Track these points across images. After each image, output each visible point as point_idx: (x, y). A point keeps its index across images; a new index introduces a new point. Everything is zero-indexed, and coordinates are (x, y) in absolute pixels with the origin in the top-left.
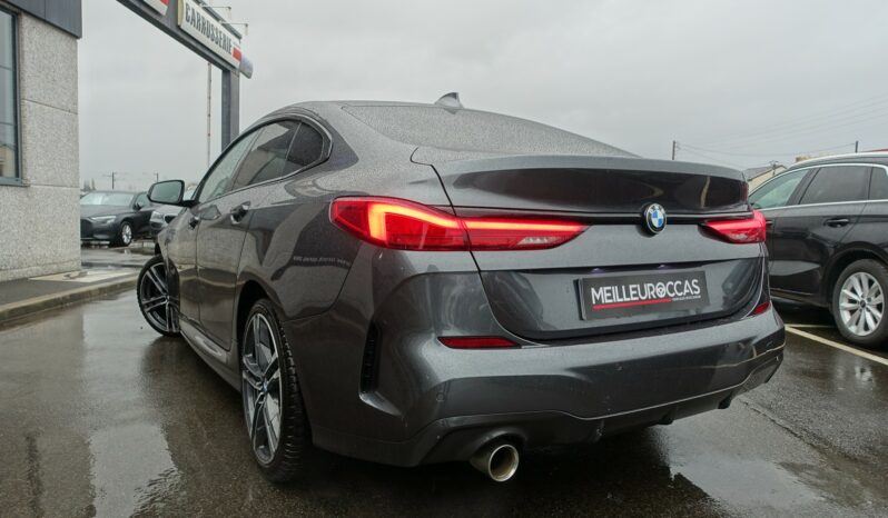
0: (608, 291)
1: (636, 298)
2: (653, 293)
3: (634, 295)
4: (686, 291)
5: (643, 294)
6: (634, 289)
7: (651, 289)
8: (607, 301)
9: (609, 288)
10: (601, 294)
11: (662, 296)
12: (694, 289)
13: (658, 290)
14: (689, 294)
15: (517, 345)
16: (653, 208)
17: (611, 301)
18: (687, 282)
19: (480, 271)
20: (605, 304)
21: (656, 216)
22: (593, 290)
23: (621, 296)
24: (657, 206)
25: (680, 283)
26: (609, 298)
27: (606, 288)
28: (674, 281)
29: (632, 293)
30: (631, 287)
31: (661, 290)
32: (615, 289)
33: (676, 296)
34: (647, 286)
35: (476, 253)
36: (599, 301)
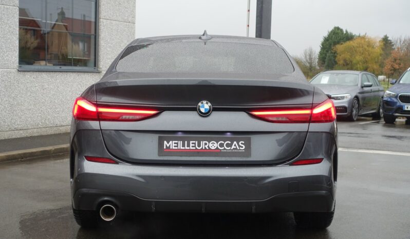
0: (175, 143)
1: (194, 148)
2: (206, 146)
3: (192, 146)
4: (233, 147)
6: (192, 143)
7: (206, 144)
8: (174, 148)
9: (177, 142)
10: (172, 144)
11: (213, 148)
12: (240, 146)
13: (210, 145)
14: (234, 149)
16: (202, 103)
17: (177, 148)
18: (235, 143)
19: (101, 130)
20: (172, 149)
21: (203, 107)
22: (165, 142)
23: (184, 146)
24: (205, 102)
25: (230, 142)
26: (175, 146)
27: (174, 142)
29: (191, 145)
30: (191, 142)
31: (214, 145)
32: (180, 143)
33: (225, 149)
34: (203, 143)
36: (168, 148)
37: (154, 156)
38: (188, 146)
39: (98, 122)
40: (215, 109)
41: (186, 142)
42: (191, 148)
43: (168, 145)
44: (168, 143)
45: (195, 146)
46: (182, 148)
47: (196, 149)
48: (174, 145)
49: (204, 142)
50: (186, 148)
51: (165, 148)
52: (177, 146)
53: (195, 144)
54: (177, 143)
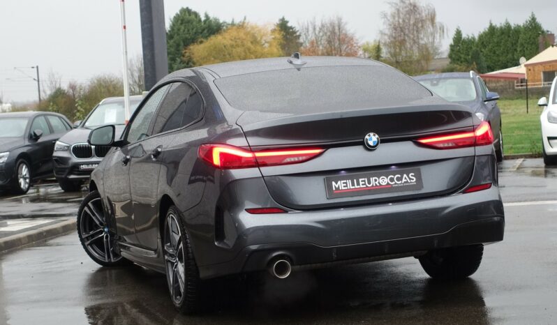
0: (344, 183)
1: (365, 186)
2: (377, 183)
3: (363, 185)
4: (404, 180)
5: (369, 183)
6: (362, 181)
7: (376, 180)
8: (343, 188)
9: (345, 181)
10: (340, 185)
11: (384, 184)
12: (410, 179)
13: (381, 181)
14: (405, 182)
15: (286, 212)
16: (369, 136)
18: (405, 175)
19: (263, 177)
21: (371, 139)
22: (334, 183)
23: (353, 185)
24: (372, 134)
25: (399, 176)
27: (342, 182)
28: (394, 175)
29: (361, 183)
30: (360, 180)
31: (384, 181)
32: (349, 182)
33: (396, 184)
34: (372, 179)
35: (261, 168)
36: (338, 189)
37: (323, 200)
38: (358, 184)
39: (257, 169)
40: (383, 141)
41: (355, 180)
42: (361, 186)
43: (337, 186)
44: (337, 183)
45: (365, 184)
46: (352, 187)
47: (367, 187)
48: (343, 185)
49: (374, 178)
50: (356, 187)
51: (334, 189)
52: (347, 186)
53: (364, 181)
54: (346, 183)
